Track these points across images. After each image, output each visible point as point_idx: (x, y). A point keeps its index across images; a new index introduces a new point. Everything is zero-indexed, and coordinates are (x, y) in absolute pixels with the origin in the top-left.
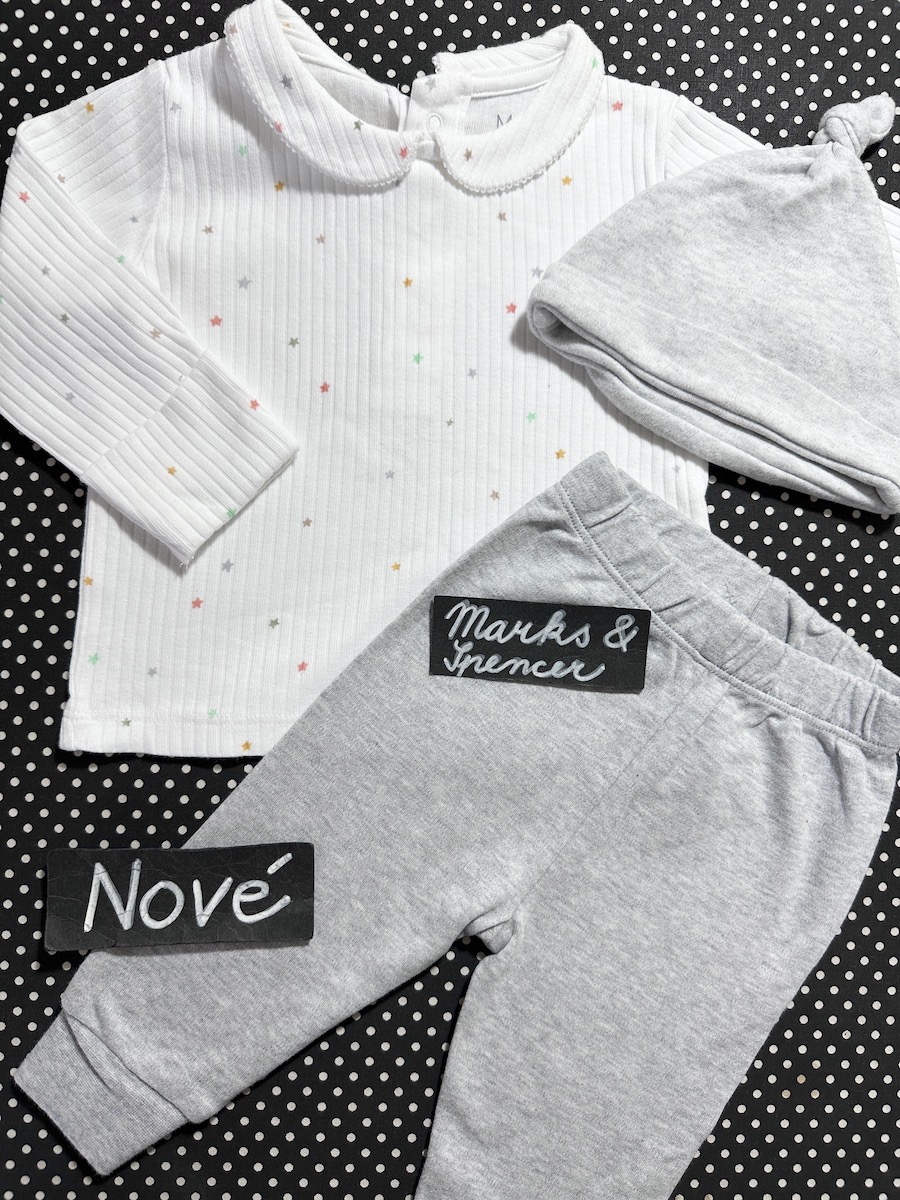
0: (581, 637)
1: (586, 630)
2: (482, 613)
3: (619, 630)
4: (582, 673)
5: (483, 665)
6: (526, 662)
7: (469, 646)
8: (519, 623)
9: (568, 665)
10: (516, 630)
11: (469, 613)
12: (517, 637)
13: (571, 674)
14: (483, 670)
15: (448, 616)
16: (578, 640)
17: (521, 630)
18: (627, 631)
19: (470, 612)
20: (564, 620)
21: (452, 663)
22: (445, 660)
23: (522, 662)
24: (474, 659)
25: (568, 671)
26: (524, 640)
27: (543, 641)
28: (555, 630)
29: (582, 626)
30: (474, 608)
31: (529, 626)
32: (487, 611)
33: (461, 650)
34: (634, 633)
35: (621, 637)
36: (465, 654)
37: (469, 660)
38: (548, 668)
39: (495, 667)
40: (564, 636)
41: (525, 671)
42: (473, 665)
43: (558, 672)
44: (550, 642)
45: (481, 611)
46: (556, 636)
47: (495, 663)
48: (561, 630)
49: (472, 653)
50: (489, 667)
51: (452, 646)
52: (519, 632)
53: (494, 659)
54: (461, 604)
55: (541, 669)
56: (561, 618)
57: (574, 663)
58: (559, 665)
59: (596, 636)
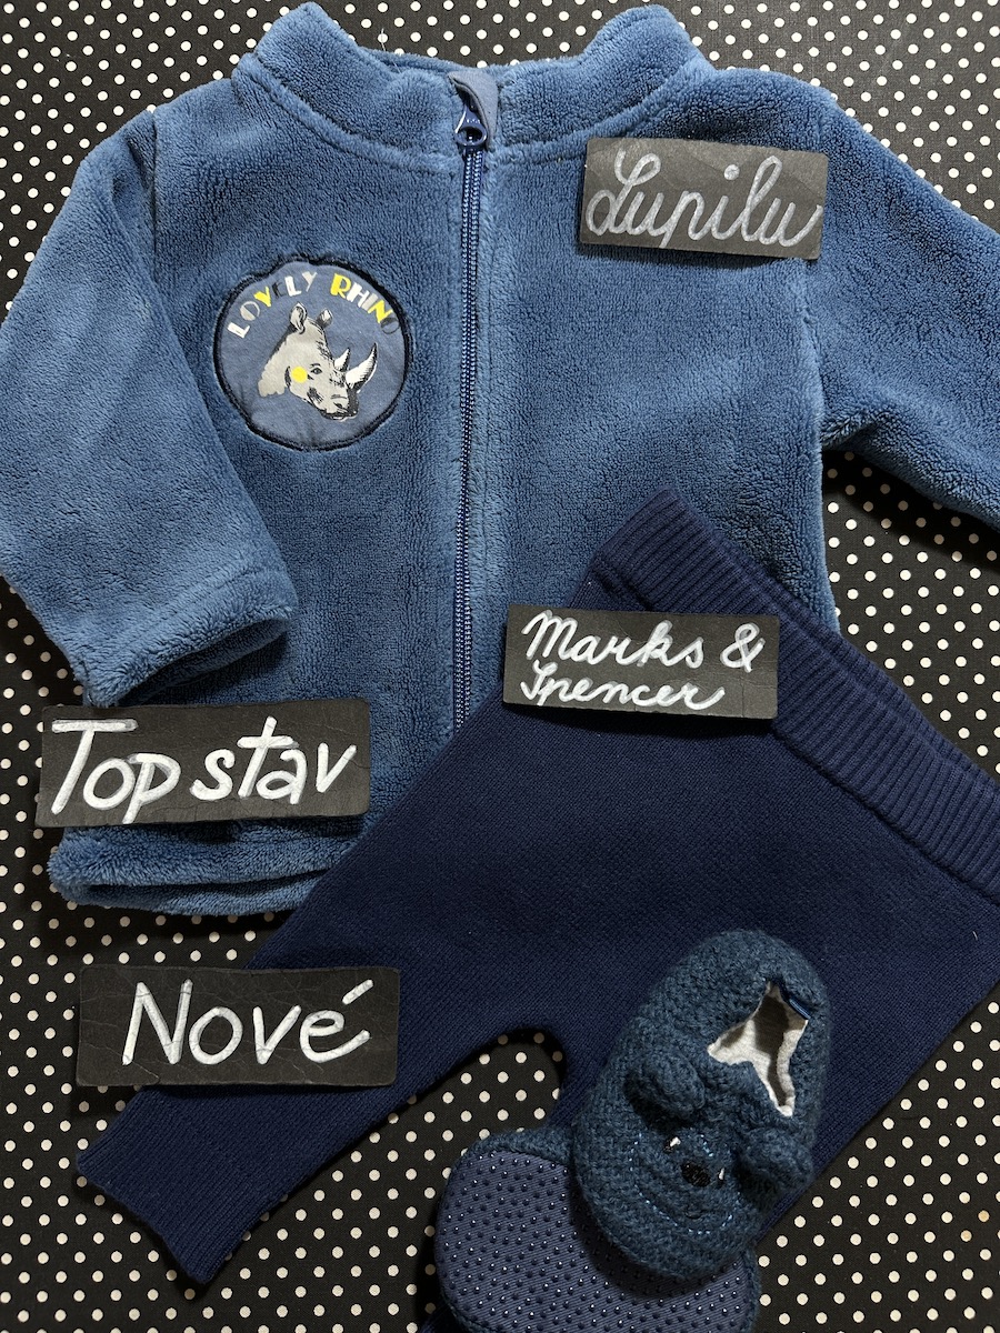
0: (693, 655)
1: (698, 645)
2: (568, 628)
3: (739, 644)
4: (695, 699)
5: (570, 691)
6: (625, 688)
7: (552, 668)
8: (614, 640)
9: (677, 690)
10: (610, 648)
11: (552, 628)
12: (612, 656)
13: (681, 701)
14: (570, 697)
15: (526, 631)
16: (688, 659)
17: (616, 648)
18: (751, 646)
19: (554, 625)
20: (670, 633)
21: (531, 688)
22: (523, 685)
23: (618, 687)
24: (559, 684)
25: (677, 697)
26: (620, 660)
27: (644, 660)
28: (659, 647)
29: (693, 640)
30: (557, 620)
31: (626, 642)
32: (573, 624)
33: (542, 673)
34: (759, 647)
35: (743, 655)
36: (547, 678)
37: (552, 685)
38: (651, 694)
39: (584, 694)
40: (670, 654)
41: (623, 699)
42: (557, 691)
43: (665, 699)
44: (654, 662)
45: (566, 624)
46: (661, 654)
47: (585, 689)
48: (666, 647)
49: (556, 677)
50: (577, 695)
51: (531, 668)
52: (614, 651)
53: (584, 684)
54: (542, 616)
55: (643, 696)
56: (666, 631)
57: (685, 687)
58: (665, 690)
59: (711, 654)
